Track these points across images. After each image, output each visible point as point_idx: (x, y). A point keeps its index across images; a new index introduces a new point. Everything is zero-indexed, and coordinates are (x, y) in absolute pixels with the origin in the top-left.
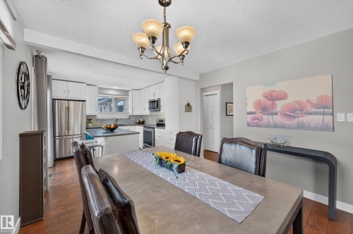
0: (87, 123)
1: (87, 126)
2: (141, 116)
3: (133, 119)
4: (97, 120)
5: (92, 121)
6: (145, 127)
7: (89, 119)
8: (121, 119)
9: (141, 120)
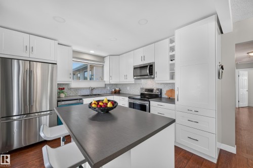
0: (59, 93)
1: (59, 97)
2: (116, 85)
3: (108, 88)
4: (70, 89)
5: (65, 90)
6: (129, 98)
7: (61, 89)
8: (97, 88)
9: (117, 89)
